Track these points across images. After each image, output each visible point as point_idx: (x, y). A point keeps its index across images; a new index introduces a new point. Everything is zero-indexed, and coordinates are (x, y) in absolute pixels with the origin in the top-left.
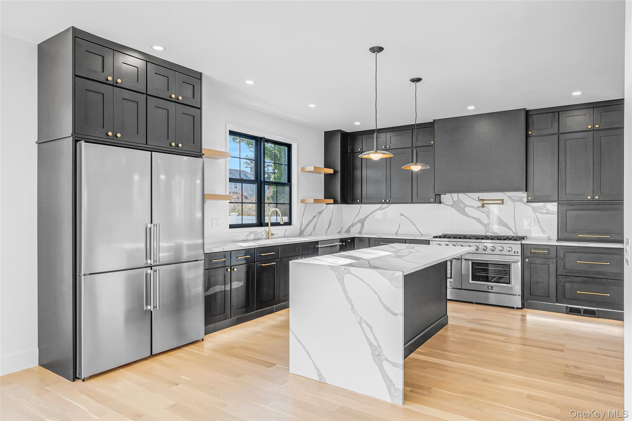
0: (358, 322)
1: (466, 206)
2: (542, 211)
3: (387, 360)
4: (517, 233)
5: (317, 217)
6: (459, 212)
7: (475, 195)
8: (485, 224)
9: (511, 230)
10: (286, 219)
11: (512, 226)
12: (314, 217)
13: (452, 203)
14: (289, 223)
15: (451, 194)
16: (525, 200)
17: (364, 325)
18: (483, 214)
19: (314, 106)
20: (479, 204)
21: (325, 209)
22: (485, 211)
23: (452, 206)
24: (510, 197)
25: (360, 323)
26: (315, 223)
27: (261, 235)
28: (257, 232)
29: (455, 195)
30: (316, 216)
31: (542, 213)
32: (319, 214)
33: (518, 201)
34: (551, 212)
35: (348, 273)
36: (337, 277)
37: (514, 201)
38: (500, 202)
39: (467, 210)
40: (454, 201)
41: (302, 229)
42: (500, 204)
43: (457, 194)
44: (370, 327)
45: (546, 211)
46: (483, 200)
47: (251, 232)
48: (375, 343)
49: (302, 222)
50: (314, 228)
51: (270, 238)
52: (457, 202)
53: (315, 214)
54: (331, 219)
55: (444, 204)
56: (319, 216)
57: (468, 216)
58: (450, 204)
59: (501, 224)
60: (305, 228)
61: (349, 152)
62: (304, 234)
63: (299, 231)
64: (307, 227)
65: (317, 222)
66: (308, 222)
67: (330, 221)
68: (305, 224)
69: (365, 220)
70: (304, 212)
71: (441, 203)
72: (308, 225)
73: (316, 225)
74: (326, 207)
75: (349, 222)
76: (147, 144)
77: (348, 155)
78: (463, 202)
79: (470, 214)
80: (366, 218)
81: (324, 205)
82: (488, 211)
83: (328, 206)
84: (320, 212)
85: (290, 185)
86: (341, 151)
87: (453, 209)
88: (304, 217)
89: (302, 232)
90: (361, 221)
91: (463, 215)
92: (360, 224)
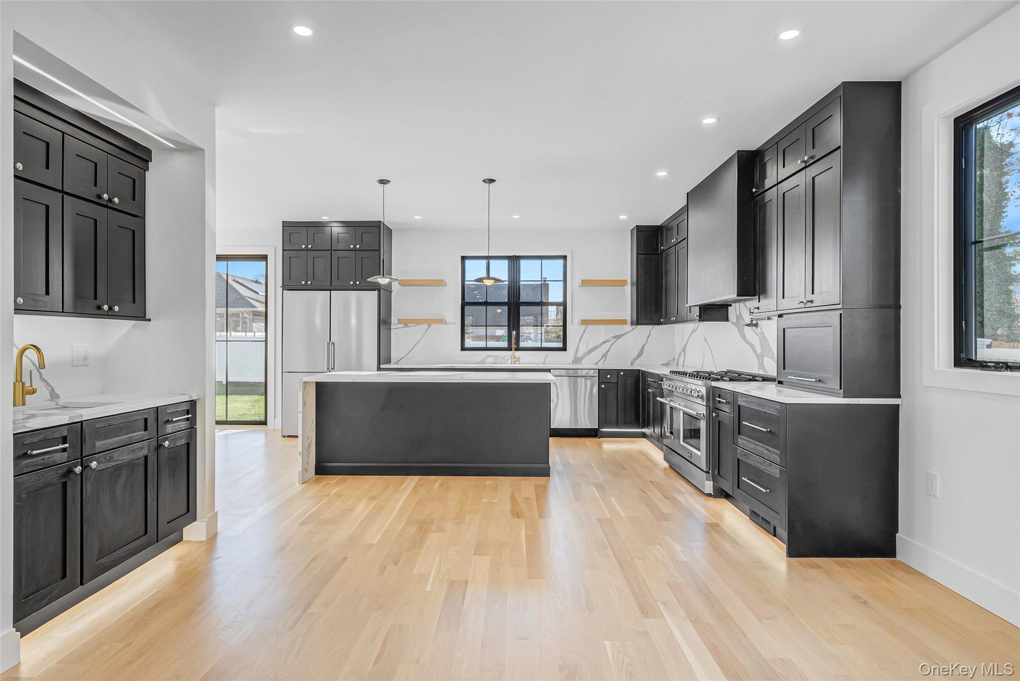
1: (745, 324)
5: (612, 342)
6: (740, 334)
8: (758, 355)
10: (560, 345)
12: (604, 342)
14: (564, 349)
18: (757, 337)
19: (518, 217)
21: (628, 332)
22: (758, 333)
23: (735, 324)
26: (608, 349)
27: (505, 360)
30: (608, 341)
32: (615, 339)
39: (746, 331)
41: (578, 356)
47: (489, 356)
49: (578, 348)
50: (605, 356)
51: (513, 363)
52: (739, 317)
53: (607, 339)
54: (644, 346)
55: (731, 322)
56: (616, 341)
57: (747, 341)
58: (735, 321)
59: (770, 356)
60: (584, 356)
61: (659, 252)
62: (582, 362)
63: (572, 358)
64: (588, 354)
65: (610, 349)
66: (590, 348)
67: (643, 348)
68: (585, 351)
69: (686, 347)
70: (582, 335)
71: (728, 321)
72: (590, 352)
73: (607, 352)
74: (633, 329)
75: (678, 349)
76: (331, 285)
77: (658, 257)
78: (743, 318)
79: (748, 337)
80: (686, 344)
81: (628, 327)
82: (760, 331)
83: (636, 327)
84: (619, 336)
85: (564, 305)
86: (638, 254)
87: (736, 329)
88: (581, 342)
89: (577, 360)
90: (684, 350)
91: (743, 339)
92: (683, 353)
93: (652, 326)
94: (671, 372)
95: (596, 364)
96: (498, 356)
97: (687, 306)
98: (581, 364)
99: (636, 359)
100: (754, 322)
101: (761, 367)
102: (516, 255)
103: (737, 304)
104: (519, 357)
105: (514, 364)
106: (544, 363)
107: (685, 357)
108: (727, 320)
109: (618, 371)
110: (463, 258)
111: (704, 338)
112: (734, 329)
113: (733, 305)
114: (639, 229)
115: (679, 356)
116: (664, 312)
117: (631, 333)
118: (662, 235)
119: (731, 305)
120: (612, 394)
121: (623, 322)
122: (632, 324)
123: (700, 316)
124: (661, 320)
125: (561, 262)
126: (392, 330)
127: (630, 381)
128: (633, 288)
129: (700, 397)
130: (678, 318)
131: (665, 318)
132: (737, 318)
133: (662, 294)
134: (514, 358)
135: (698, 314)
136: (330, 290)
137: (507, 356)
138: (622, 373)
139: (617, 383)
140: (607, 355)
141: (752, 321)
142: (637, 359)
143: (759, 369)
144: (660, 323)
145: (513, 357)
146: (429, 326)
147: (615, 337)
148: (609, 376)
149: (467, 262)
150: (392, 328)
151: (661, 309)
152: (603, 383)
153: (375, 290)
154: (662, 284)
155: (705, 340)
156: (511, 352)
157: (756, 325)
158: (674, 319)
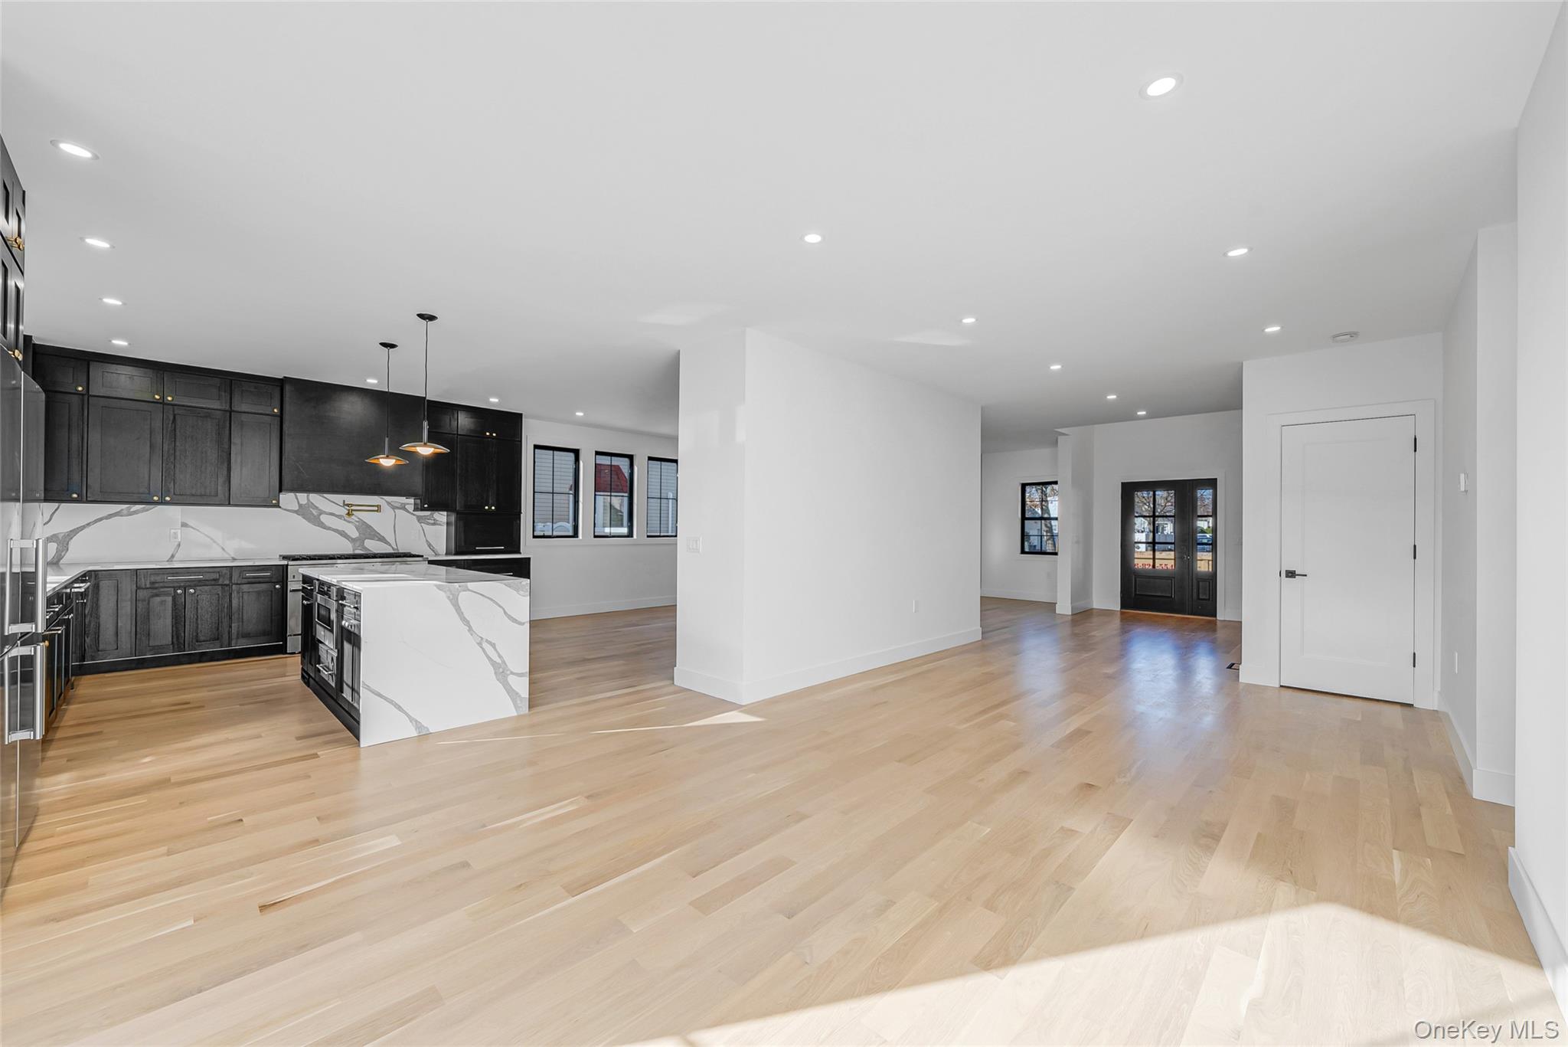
0: (478, 644)
1: (322, 512)
2: (430, 521)
3: (512, 673)
4: (397, 549)
6: (309, 522)
7: (339, 498)
8: (352, 539)
9: (390, 545)
11: (390, 538)
13: (297, 508)
15: (296, 496)
16: (411, 508)
17: (485, 645)
18: (350, 524)
20: (344, 511)
22: (353, 521)
23: (296, 512)
24: (388, 503)
25: (480, 644)
29: (303, 497)
31: (428, 524)
33: (400, 509)
34: (438, 522)
35: (464, 591)
36: (449, 597)
37: (394, 508)
38: (376, 508)
39: (324, 518)
40: (300, 506)
42: (377, 511)
43: (306, 495)
44: (493, 645)
45: (433, 522)
46: (352, 505)
48: (499, 661)
55: (283, 509)
57: (326, 528)
78: (317, 507)
82: (358, 520)
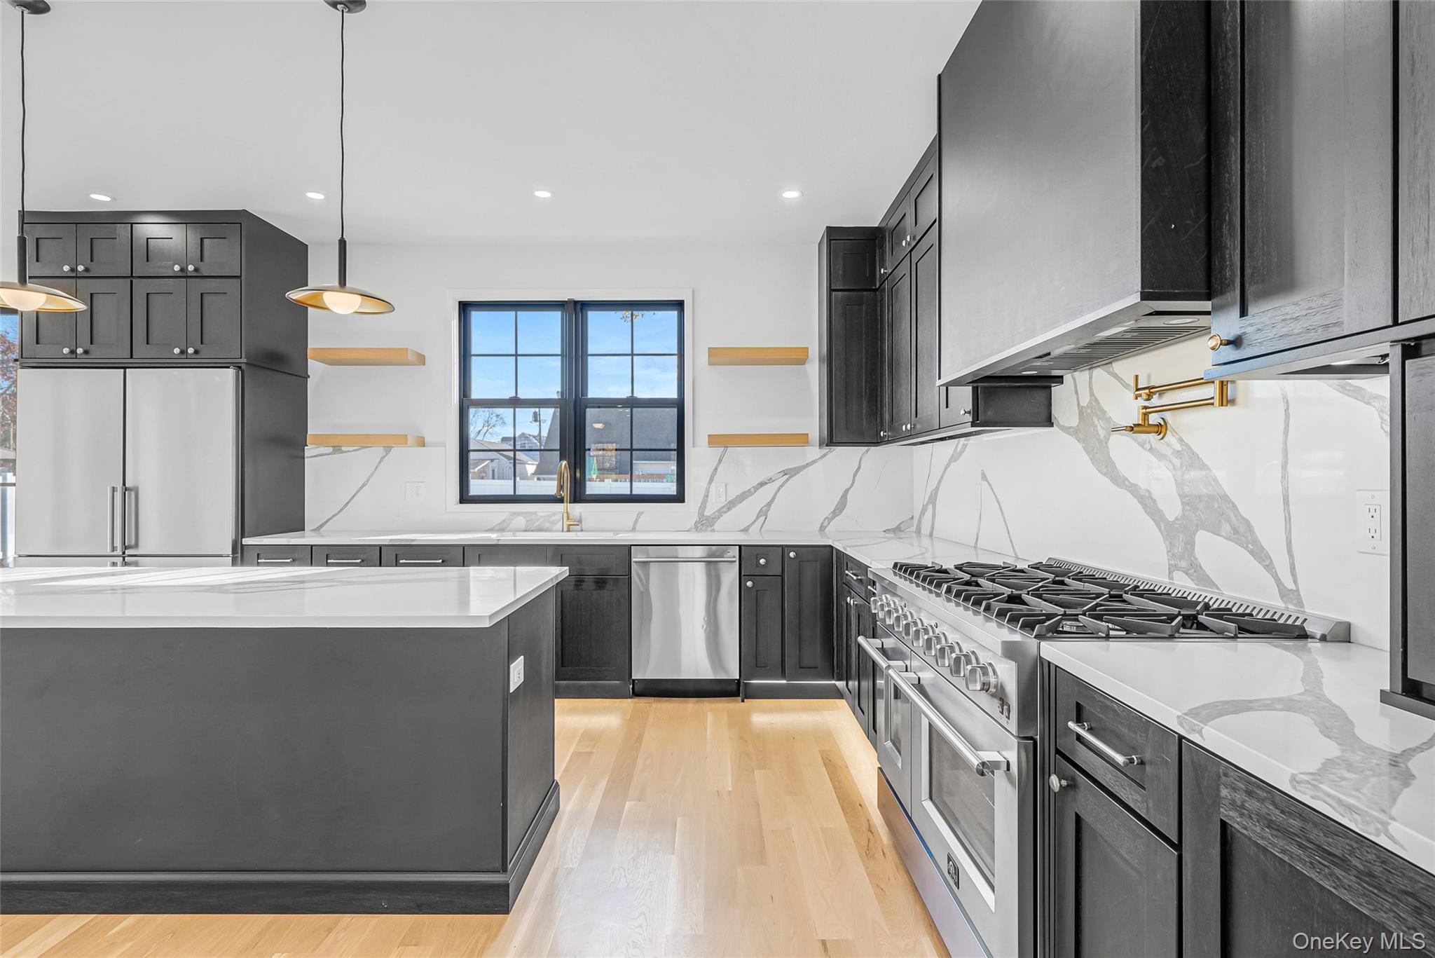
5: (778, 483)
6: (1094, 462)
10: (670, 488)
11: (1270, 536)
12: (762, 484)
13: (1077, 420)
14: (679, 498)
18: (1164, 466)
21: (814, 462)
22: (1168, 451)
23: (1076, 433)
26: (769, 500)
27: (550, 522)
28: (536, 514)
30: (771, 480)
32: (787, 476)
39: (1113, 446)
40: (1081, 412)
41: (708, 512)
47: (516, 514)
49: (706, 496)
50: (764, 513)
51: (565, 529)
52: (1090, 412)
53: (769, 475)
54: (847, 491)
55: (1059, 425)
56: (787, 480)
57: (1119, 481)
58: (1074, 422)
59: (1226, 528)
60: (720, 513)
61: (878, 286)
62: (716, 527)
63: (695, 518)
64: (729, 509)
65: (774, 498)
66: (732, 496)
67: (845, 496)
68: (722, 502)
69: (936, 494)
70: (716, 469)
71: (1051, 425)
72: (732, 504)
73: (769, 504)
74: (824, 456)
75: (920, 500)
76: (131, 357)
77: (876, 295)
78: (1104, 412)
79: (1123, 468)
80: (937, 488)
81: (814, 452)
82: (1178, 447)
83: (830, 452)
84: (795, 468)
85: (679, 405)
86: (831, 290)
87: (1079, 446)
88: (713, 484)
89: (705, 522)
90: (933, 499)
91: (1105, 474)
92: (930, 507)
93: (867, 448)
94: (895, 565)
95: (746, 530)
96: (536, 513)
97: (939, 383)
98: (713, 531)
99: (829, 520)
100: (1154, 419)
101: (1183, 564)
102: (576, 299)
103: (1082, 376)
104: (581, 517)
105: (568, 531)
106: (634, 530)
107: (934, 516)
108: (1048, 422)
109: (784, 549)
110: (465, 308)
111: (980, 472)
112: (1073, 447)
113: (1068, 378)
114: (833, 234)
115: (923, 512)
116: (887, 417)
117: (820, 463)
118: (882, 246)
119: (1059, 379)
120: (771, 602)
121: (802, 440)
122: (821, 445)
123: (976, 412)
124: (882, 433)
125: (674, 314)
126: (306, 460)
127: (811, 574)
128: (822, 367)
129: (993, 690)
130: (918, 426)
131: (891, 428)
132: (1081, 414)
133: (882, 374)
134: (568, 519)
135: (969, 407)
136: (125, 368)
137: (554, 514)
138: (792, 554)
139: (782, 576)
140: (767, 511)
141: (1146, 415)
142: (833, 518)
143: (1172, 569)
144: (878, 442)
145: (565, 515)
146: (388, 449)
147: (785, 473)
148: (762, 561)
149: (476, 316)
150: (306, 455)
151: (882, 409)
152: (751, 576)
153: (228, 367)
154: (882, 352)
155: (984, 477)
156: (562, 504)
157: (1160, 429)
158: (909, 426)
